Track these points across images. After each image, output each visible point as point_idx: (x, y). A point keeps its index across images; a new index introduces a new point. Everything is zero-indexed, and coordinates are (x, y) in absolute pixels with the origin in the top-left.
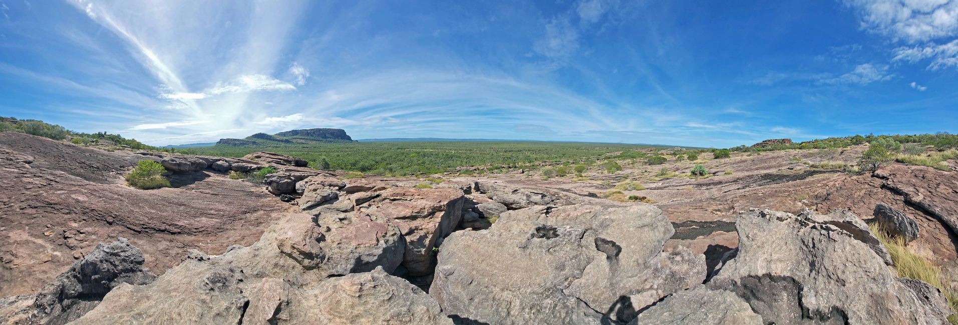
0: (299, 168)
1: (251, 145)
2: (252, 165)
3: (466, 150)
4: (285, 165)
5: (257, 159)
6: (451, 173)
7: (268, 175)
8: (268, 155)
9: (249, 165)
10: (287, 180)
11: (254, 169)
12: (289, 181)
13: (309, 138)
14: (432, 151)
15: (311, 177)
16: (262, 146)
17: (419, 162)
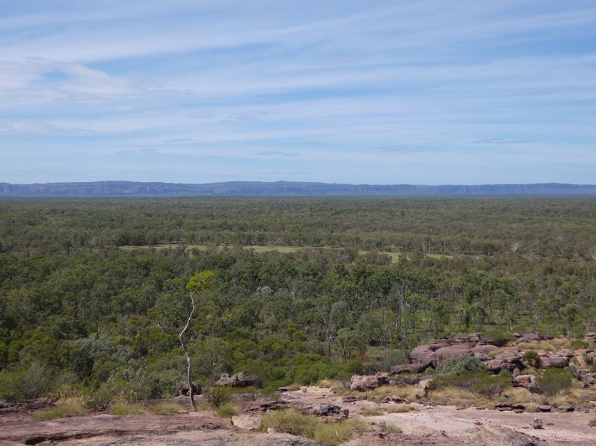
3: (465, 248)
6: (383, 382)
14: (290, 256)
17: (227, 317)
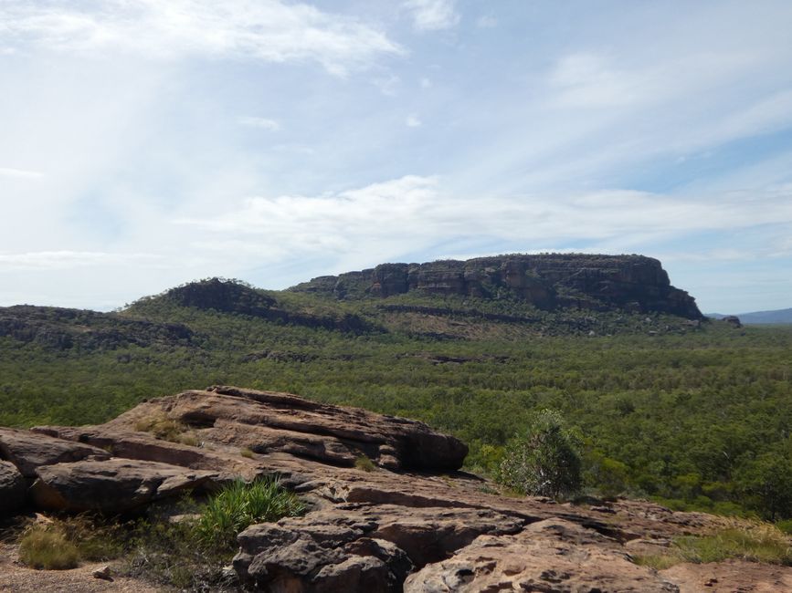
0: (420, 482)
1: (159, 344)
2: (164, 469)
4: (349, 464)
5: (190, 434)
7: (254, 529)
8: (252, 409)
9: (148, 471)
10: (355, 560)
11: (175, 495)
12: (370, 561)
13: (466, 305)
15: (484, 539)
16: (221, 355)
